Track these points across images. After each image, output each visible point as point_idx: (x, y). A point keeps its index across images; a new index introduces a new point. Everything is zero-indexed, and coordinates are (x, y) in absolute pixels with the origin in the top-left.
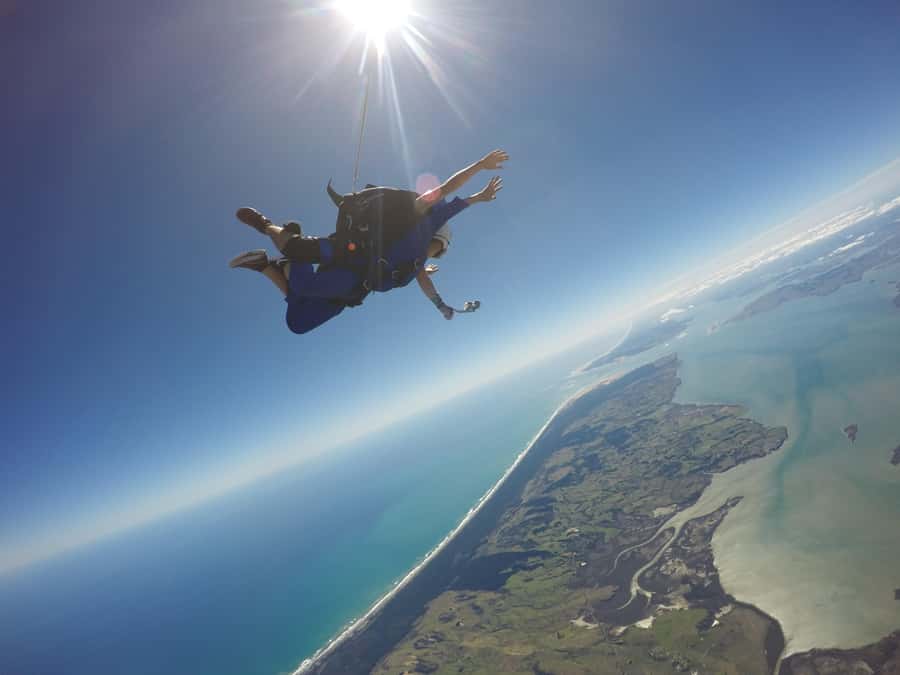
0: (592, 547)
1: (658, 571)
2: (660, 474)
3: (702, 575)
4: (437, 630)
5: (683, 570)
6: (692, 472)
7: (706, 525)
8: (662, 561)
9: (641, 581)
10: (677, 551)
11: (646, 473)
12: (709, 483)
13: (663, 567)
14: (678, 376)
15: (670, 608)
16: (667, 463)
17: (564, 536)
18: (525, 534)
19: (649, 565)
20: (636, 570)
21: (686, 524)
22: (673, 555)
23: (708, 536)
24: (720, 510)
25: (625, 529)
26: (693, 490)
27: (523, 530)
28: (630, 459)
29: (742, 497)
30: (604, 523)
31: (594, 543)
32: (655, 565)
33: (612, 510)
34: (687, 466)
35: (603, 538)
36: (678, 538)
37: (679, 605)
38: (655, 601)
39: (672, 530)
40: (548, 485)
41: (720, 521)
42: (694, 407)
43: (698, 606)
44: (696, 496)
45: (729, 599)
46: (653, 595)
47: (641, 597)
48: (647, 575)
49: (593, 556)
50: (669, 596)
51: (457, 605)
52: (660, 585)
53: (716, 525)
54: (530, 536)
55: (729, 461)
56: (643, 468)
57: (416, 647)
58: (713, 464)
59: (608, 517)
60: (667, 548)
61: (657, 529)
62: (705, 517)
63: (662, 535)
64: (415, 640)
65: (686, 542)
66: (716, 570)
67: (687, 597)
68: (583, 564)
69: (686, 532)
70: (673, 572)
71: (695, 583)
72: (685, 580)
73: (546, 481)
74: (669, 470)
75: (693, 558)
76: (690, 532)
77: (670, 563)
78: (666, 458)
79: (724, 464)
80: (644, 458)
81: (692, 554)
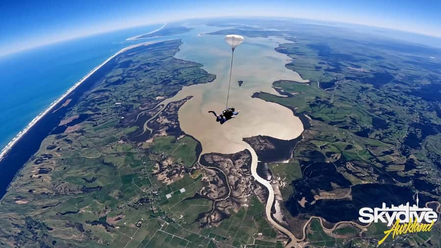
0: (127, 110)
1: (156, 121)
2: (161, 83)
3: (173, 123)
4: (46, 154)
5: (166, 121)
6: (175, 84)
7: (177, 105)
8: (158, 117)
9: (148, 125)
10: (164, 114)
11: (155, 82)
12: (181, 89)
13: (158, 120)
14: (179, 48)
15: (160, 135)
16: (165, 79)
17: (114, 106)
18: (94, 106)
19: (152, 118)
20: (147, 120)
21: (169, 104)
22: (163, 115)
23: (177, 109)
24: (184, 100)
25: (143, 104)
26: (174, 91)
27: (92, 104)
28: (149, 76)
29: (192, 97)
30: (134, 101)
31: (128, 109)
32: (154, 118)
33: (138, 96)
34: (173, 82)
35: (133, 107)
36: (165, 108)
37: (164, 134)
38: (154, 133)
39: (163, 105)
40: (107, 84)
41: (183, 104)
42: (182, 60)
43: (171, 135)
44: (175, 93)
45: (183, 133)
46: (153, 130)
47: (148, 132)
48: (152, 122)
49: (128, 114)
50: (160, 130)
51: (57, 141)
52: (156, 127)
53: (181, 105)
54: (96, 106)
55: (191, 82)
56: (154, 80)
57: (36, 163)
58: (184, 83)
59: (136, 98)
60: (160, 113)
61: (157, 104)
62: (177, 102)
63: (159, 107)
64: (35, 160)
65: (168, 111)
66: (179, 122)
67: (167, 131)
68: (123, 118)
69: (169, 107)
70: (162, 121)
71: (170, 126)
72: (166, 125)
73: (106, 82)
74: (165, 82)
75: (171, 117)
76: (170, 107)
77: (161, 118)
78: (165, 77)
79: (189, 83)
80: (156, 76)
81: (170, 115)
